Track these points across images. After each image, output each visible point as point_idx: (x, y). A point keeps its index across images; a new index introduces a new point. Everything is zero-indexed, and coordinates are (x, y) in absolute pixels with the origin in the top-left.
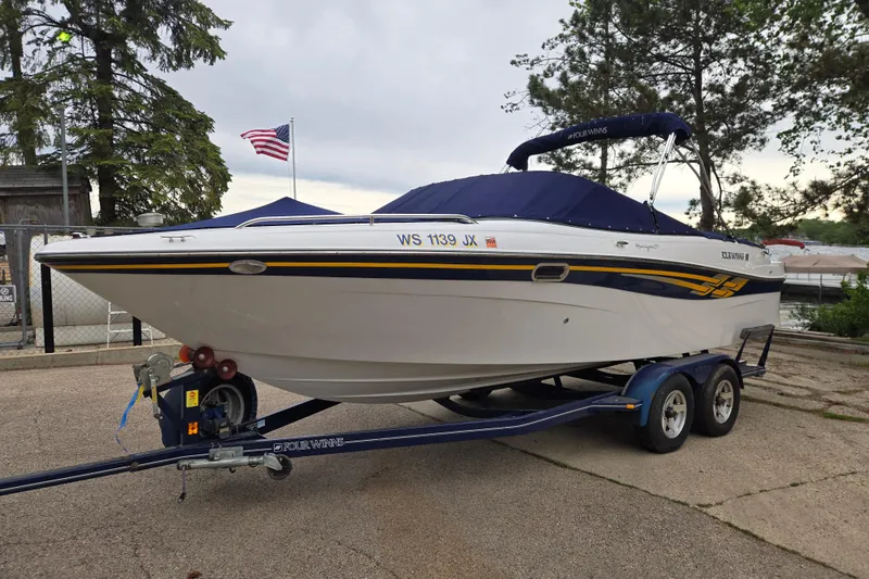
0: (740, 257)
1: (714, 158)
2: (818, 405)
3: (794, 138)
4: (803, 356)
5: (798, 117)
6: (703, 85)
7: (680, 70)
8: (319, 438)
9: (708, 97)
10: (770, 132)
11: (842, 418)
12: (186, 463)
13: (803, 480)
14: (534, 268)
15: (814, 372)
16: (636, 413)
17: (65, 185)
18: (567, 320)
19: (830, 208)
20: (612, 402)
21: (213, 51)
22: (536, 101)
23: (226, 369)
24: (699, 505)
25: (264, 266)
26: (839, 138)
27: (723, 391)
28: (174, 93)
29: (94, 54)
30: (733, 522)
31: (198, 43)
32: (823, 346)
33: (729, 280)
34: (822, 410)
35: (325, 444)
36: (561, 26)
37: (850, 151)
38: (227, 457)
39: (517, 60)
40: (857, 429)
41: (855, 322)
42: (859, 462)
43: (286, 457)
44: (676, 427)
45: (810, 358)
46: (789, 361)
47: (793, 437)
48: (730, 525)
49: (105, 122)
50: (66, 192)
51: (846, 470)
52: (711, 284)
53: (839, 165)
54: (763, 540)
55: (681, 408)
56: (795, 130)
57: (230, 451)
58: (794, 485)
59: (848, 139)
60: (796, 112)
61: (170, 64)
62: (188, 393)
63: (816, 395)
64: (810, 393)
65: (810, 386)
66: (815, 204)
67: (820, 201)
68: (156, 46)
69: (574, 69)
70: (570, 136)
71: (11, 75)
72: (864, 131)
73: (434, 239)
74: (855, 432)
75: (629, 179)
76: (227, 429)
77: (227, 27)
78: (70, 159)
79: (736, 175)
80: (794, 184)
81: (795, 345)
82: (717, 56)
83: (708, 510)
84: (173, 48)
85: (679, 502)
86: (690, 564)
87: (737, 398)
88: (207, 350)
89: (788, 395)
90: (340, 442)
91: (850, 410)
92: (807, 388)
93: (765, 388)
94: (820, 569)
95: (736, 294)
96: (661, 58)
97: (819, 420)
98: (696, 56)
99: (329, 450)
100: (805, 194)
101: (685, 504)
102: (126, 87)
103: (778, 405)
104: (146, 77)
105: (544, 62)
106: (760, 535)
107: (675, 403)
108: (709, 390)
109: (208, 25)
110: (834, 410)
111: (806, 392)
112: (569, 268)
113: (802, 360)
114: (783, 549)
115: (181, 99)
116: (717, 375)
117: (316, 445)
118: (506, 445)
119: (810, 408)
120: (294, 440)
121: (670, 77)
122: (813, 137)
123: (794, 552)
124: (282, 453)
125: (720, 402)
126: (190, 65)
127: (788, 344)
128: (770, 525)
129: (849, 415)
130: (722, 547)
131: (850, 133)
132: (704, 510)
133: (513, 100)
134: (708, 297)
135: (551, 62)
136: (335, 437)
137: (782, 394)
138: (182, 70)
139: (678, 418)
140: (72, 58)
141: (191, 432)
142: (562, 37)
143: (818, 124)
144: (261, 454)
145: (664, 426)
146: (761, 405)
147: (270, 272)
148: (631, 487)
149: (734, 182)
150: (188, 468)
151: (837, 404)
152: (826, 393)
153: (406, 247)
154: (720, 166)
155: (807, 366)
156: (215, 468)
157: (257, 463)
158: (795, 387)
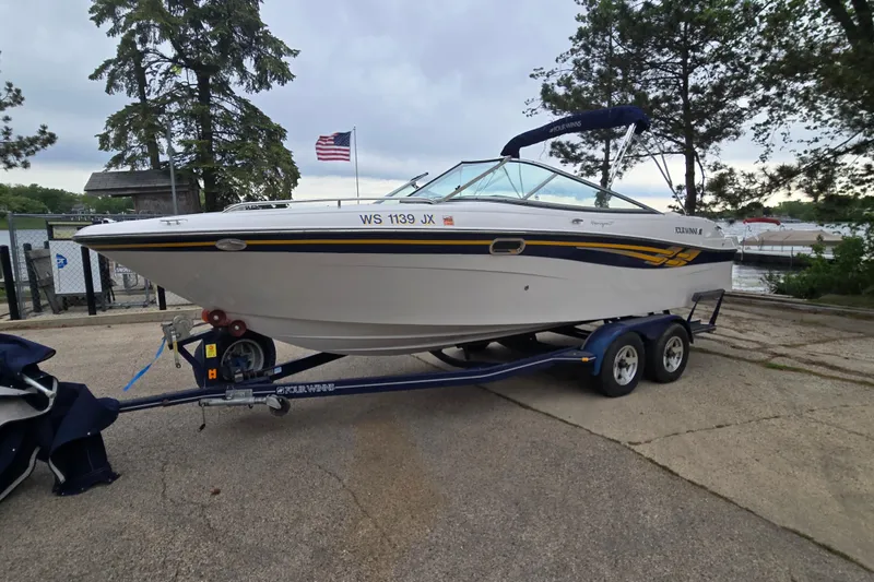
0: (693, 231)
1: (697, 150)
2: (763, 356)
3: (765, 130)
4: (761, 315)
5: (771, 111)
6: (689, 88)
7: (670, 75)
8: (313, 384)
9: (692, 97)
10: (746, 126)
11: (781, 368)
12: (205, 401)
13: (729, 422)
14: (491, 243)
15: (768, 328)
16: (591, 364)
17: (173, 183)
18: (527, 288)
19: (793, 188)
20: (571, 356)
21: (284, 75)
22: (547, 105)
23: (237, 328)
24: (630, 443)
25: (244, 244)
26: (808, 128)
27: (674, 345)
28: (255, 110)
29: (197, 82)
30: (656, 459)
31: (274, 69)
32: (780, 306)
33: (682, 251)
34: (767, 360)
35: (319, 388)
36: (571, 43)
37: (816, 140)
38: (239, 396)
39: (535, 73)
40: (792, 378)
41: (815, 286)
42: (784, 406)
43: (285, 398)
44: (628, 376)
45: (767, 316)
46: (748, 319)
47: (732, 385)
48: (652, 461)
49: (207, 135)
50: (174, 190)
51: (771, 414)
52: (665, 255)
53: (806, 152)
54: (677, 475)
55: (633, 360)
56: (767, 123)
57: (242, 392)
58: (719, 427)
59: (815, 128)
60: (769, 108)
61: (254, 88)
62: (207, 346)
63: (763, 347)
64: (758, 346)
65: (761, 340)
66: (779, 186)
67: (784, 183)
68: (244, 73)
69: (580, 77)
70: (552, 130)
71: (138, 100)
72: (830, 122)
73: (394, 219)
74: (790, 380)
75: (625, 168)
76: (241, 375)
77: (295, 55)
78: (181, 164)
79: (716, 163)
80: (763, 169)
81: (759, 306)
82: (702, 62)
83: (636, 448)
84: (255, 74)
85: (613, 440)
86: (606, 495)
87: (687, 350)
88: (221, 313)
89: (740, 348)
90: (331, 387)
91: (792, 361)
92: (757, 342)
93: (720, 341)
94: (721, 503)
95: (689, 263)
96: (653, 65)
97: (759, 369)
98: (683, 63)
99: (322, 394)
100: (772, 177)
101: (618, 442)
102: (221, 107)
103: (728, 356)
104: (235, 97)
105: (558, 74)
106: (676, 471)
107: (628, 355)
108: (660, 344)
109: (281, 54)
110: (776, 361)
111: (756, 346)
112: (525, 242)
113: (760, 318)
114: (693, 483)
115: (261, 113)
116: (668, 332)
117: (311, 389)
118: (485, 389)
119: (755, 358)
120: (294, 385)
121: (661, 81)
122: (783, 129)
123: (702, 487)
124: (284, 395)
125: (670, 354)
126: (269, 87)
127: (750, 304)
128: (687, 462)
129: (788, 365)
130: (638, 481)
131: (818, 123)
132: (632, 447)
133: (533, 106)
134: (662, 266)
135: (563, 73)
136: (327, 383)
137: (734, 347)
138: (264, 91)
139: (631, 368)
140: (178, 86)
141: (210, 377)
142: (573, 51)
143: (790, 117)
144: (264, 395)
145: (616, 375)
146: (713, 356)
147: (250, 248)
148: (576, 426)
149: (715, 170)
150: (207, 405)
151: (781, 355)
152: (773, 346)
153: (367, 226)
154: (703, 156)
155: (764, 323)
156: (229, 405)
157: (262, 403)
158: (748, 340)
